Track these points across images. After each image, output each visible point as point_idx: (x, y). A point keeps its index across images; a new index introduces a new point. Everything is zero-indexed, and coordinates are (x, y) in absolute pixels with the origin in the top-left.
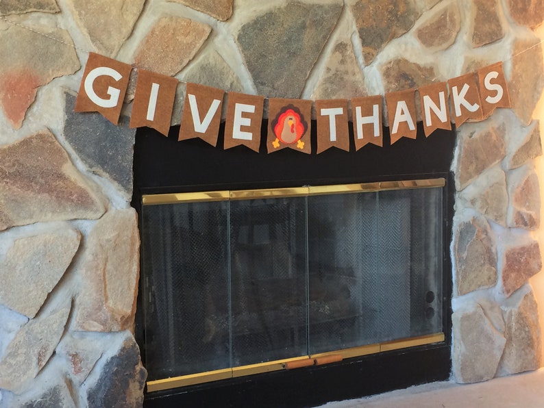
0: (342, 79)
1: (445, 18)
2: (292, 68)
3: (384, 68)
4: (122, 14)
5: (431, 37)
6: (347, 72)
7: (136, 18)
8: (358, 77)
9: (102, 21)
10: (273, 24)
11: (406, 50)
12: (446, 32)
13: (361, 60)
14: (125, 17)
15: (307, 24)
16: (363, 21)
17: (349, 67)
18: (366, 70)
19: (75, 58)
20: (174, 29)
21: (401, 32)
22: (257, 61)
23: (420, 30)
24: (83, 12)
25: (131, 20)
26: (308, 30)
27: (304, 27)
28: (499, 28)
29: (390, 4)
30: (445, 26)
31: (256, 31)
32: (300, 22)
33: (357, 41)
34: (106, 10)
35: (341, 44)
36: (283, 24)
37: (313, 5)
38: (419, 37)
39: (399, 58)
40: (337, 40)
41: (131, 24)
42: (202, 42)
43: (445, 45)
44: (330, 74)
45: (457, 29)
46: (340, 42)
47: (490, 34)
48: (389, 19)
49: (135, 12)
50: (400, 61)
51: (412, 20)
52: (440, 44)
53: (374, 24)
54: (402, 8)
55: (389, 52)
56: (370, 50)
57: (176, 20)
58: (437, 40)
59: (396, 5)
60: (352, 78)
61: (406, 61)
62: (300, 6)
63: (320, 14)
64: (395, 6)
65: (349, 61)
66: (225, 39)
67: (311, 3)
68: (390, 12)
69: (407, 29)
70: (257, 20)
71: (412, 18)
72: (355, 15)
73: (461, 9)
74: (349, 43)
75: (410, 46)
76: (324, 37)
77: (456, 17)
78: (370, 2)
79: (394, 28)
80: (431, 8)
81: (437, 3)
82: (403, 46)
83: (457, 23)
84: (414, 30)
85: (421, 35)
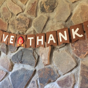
1: (68, 79)
2: (20, 85)
5: (63, 84)
10: (18, 74)
11: (53, 87)
12: (68, 84)
16: (40, 76)
21: (52, 81)
22: (14, 82)
23: (58, 81)
26: (25, 76)
29: (49, 72)
30: (68, 82)
31: (14, 75)
32: (23, 74)
37: (27, 70)
46: (33, 81)
48: (48, 76)
53: (43, 77)
54: (52, 74)
56: (42, 85)
58: (65, 86)
63: (29, 72)
64: (50, 73)
65: (35, 86)
69: (54, 81)
71: (56, 77)
73: (76, 76)
74: (36, 81)
75: (55, 86)
76: (29, 79)
77: (72, 79)
78: (42, 71)
79: (50, 79)
80: (64, 75)
81: (66, 73)
82: (53, 85)
83: (73, 82)
84: (56, 81)
85: (59, 83)
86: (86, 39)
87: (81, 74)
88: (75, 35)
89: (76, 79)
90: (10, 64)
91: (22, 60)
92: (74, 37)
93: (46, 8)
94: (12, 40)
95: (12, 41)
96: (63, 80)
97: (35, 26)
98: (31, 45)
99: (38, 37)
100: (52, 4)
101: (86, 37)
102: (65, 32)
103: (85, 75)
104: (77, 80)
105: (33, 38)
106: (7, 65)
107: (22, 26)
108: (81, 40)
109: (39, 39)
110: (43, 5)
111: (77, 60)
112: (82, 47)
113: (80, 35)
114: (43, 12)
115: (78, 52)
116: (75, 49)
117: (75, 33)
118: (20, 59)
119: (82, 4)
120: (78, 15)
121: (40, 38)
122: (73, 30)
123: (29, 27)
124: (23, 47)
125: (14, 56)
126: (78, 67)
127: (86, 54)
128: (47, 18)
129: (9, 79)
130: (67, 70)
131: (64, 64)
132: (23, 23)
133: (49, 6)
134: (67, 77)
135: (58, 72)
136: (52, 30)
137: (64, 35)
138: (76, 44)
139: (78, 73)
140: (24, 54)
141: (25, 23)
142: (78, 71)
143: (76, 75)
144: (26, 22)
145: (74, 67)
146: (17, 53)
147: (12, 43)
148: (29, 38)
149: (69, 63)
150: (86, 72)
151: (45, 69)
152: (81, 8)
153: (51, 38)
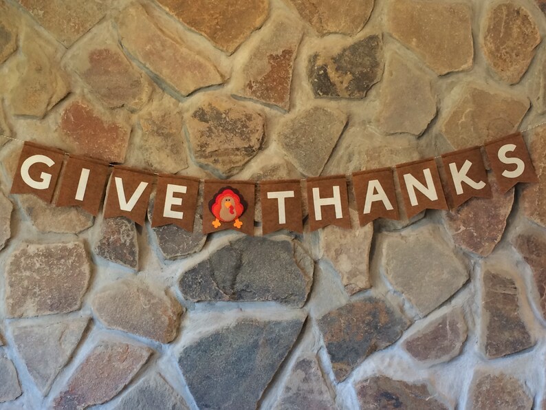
0: (305, 398)
1: (444, 328)
2: (241, 389)
3: (359, 386)
4: (60, 344)
5: (426, 348)
6: (311, 391)
7: (74, 346)
8: (327, 396)
9: (40, 352)
10: (220, 345)
11: (390, 365)
12: (446, 343)
13: (332, 377)
14: (63, 346)
15: (260, 343)
16: (333, 336)
17: (314, 385)
18: (339, 387)
19: (16, 385)
20: (110, 356)
21: (384, 344)
22: (201, 382)
23: (410, 342)
24: (23, 345)
25: (68, 349)
26: (261, 349)
27: (255, 345)
28: (526, 336)
29: (369, 315)
30: (444, 337)
31: (200, 352)
32: (252, 341)
33: (325, 357)
34: (45, 342)
35: (304, 361)
36: (231, 344)
37: (269, 322)
38: (407, 349)
39: (377, 376)
40: (299, 358)
41: (68, 353)
42: (139, 366)
43: (446, 358)
44: (290, 394)
45: (462, 339)
46: (301, 359)
47: (511, 343)
48: (366, 331)
49: (73, 341)
50: (378, 378)
51: (399, 331)
52: (437, 357)
53: (347, 338)
54: (383, 319)
55: (368, 368)
56: (344, 367)
57: (112, 347)
58: (433, 353)
59: (374, 316)
60: (318, 398)
61: (387, 379)
62: (252, 325)
63: (277, 331)
65: (313, 378)
66: (169, 361)
67: (267, 320)
68: (368, 324)
69: (393, 342)
70: (201, 341)
71: (398, 328)
72: (322, 330)
73: (469, 315)
74: (314, 359)
75: (396, 360)
76: (281, 356)
77: (459, 325)
78: (340, 315)
79: (374, 341)
80: (426, 316)
81: (433, 311)
82: (387, 360)
83: (461, 332)
84: (401, 341)
85: (411, 347)
86: (495, 195)
87: (486, 303)
88: (463, 183)
89: (470, 324)
90: (170, 313)
91: (238, 286)
92: (459, 191)
93: (341, 80)
94: (179, 202)
95: (174, 208)
96: (425, 335)
97: (287, 146)
98: (282, 219)
99: (316, 191)
100: (360, 69)
101: (493, 189)
102: (427, 173)
103: (500, 306)
104: (475, 325)
105: (291, 194)
106: (149, 315)
107: (226, 146)
108: (478, 198)
109: (322, 196)
110: (324, 67)
111: (467, 261)
112: (483, 219)
113: (478, 182)
114: (326, 93)
115: (471, 236)
116: (463, 228)
117: (460, 176)
118: (228, 284)
119: (474, 86)
120: (463, 119)
121: (326, 193)
122: (453, 166)
123: (260, 148)
124: (241, 230)
125: (193, 271)
126: (471, 286)
127: (496, 242)
128: (343, 118)
129: (164, 379)
130: (438, 299)
131: (427, 279)
132: (233, 131)
133: (349, 76)
134: (440, 321)
135: (402, 310)
136: (375, 166)
137: (425, 184)
138: (465, 212)
139: (473, 302)
140: (245, 261)
141: (242, 134)
142: (473, 296)
143: (467, 310)
144: (247, 127)
145: (461, 285)
146: (210, 260)
147: (179, 215)
148: (271, 195)
149: (445, 276)
150: (501, 296)
151: (352, 306)
152: (473, 96)
153: (375, 192)
